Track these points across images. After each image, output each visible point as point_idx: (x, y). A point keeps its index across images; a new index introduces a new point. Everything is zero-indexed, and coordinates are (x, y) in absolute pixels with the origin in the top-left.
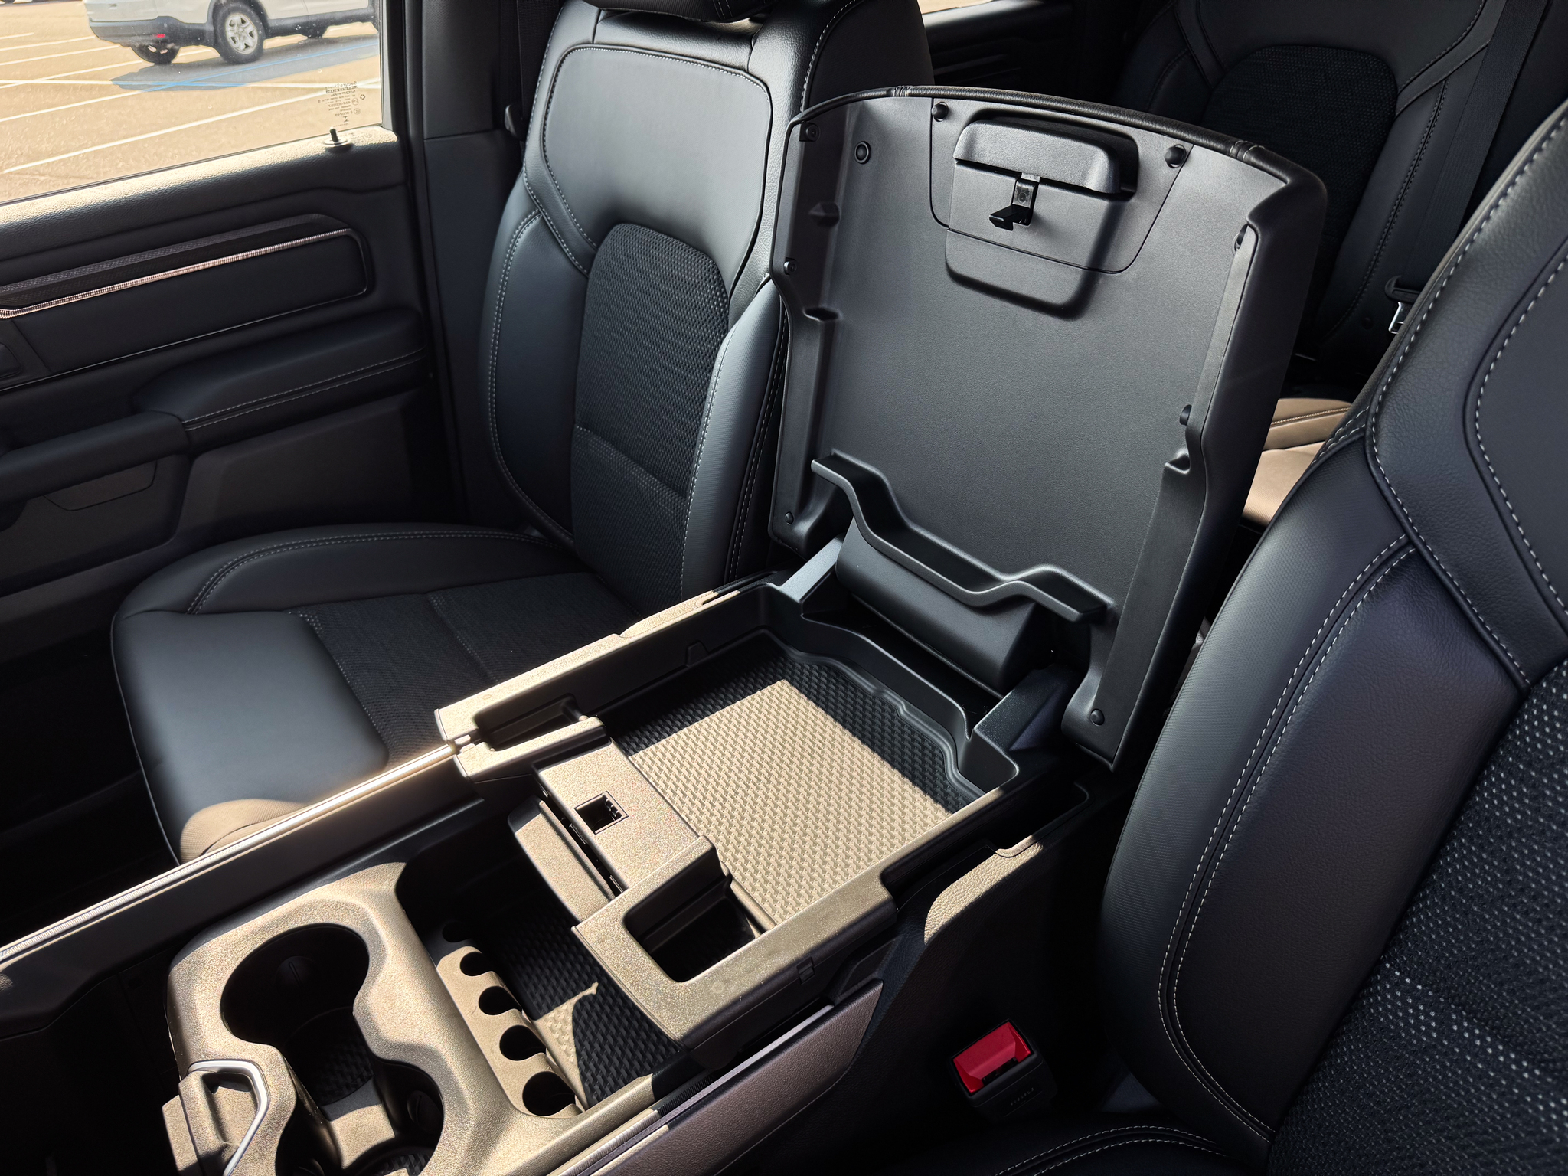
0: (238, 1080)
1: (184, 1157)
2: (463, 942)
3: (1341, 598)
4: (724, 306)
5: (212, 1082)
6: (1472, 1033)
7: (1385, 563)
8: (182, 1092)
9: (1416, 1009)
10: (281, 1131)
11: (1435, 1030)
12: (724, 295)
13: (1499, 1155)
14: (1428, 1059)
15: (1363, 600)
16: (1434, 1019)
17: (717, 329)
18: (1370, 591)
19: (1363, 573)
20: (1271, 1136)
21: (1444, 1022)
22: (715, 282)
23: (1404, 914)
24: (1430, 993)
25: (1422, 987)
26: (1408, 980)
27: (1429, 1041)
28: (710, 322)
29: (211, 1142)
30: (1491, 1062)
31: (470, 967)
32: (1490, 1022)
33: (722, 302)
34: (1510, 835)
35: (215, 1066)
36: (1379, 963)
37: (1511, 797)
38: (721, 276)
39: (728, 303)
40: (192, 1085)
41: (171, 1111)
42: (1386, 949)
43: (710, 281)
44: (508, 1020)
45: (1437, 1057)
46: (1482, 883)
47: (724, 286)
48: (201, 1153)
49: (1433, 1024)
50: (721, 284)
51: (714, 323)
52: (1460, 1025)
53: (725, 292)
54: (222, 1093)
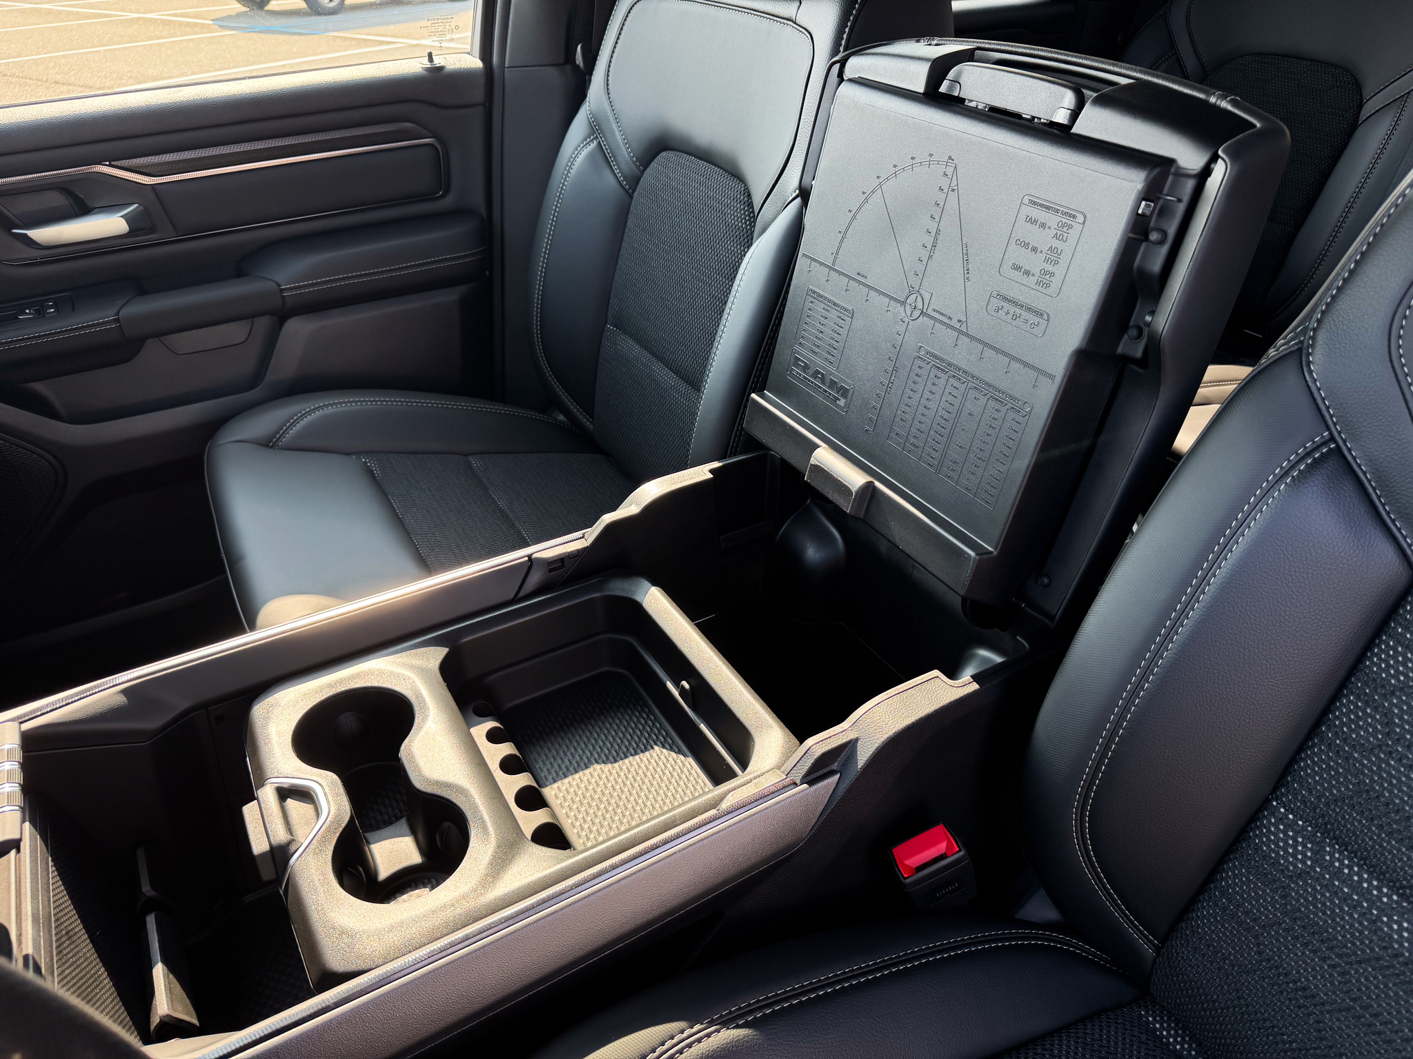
0: (303, 795)
1: (259, 846)
2: (489, 718)
3: (1268, 481)
4: (751, 224)
5: (285, 794)
6: (1342, 863)
7: (1308, 454)
8: (260, 798)
9: (1295, 841)
10: (338, 835)
11: (1310, 858)
12: (752, 215)
13: (1355, 966)
14: (1301, 883)
15: (1286, 483)
16: (1311, 850)
18: (1293, 476)
19: (1289, 460)
20: (1158, 950)
21: (1318, 852)
22: (745, 203)
23: (1294, 760)
24: (1309, 829)
25: (1303, 822)
26: (1291, 816)
27: (1303, 868)
28: (737, 237)
29: (280, 836)
30: (1356, 888)
31: (493, 737)
32: (1359, 854)
33: (750, 220)
34: (1393, 693)
35: (286, 782)
36: (1267, 801)
37: (1397, 661)
38: (751, 199)
39: (755, 221)
40: (267, 794)
41: (250, 811)
42: (1276, 788)
44: (522, 780)
45: (1310, 881)
46: (1364, 733)
47: (753, 207)
48: (273, 842)
49: (1309, 854)
50: (750, 204)
51: (740, 238)
52: (1332, 855)
53: (753, 212)
54: (290, 803)
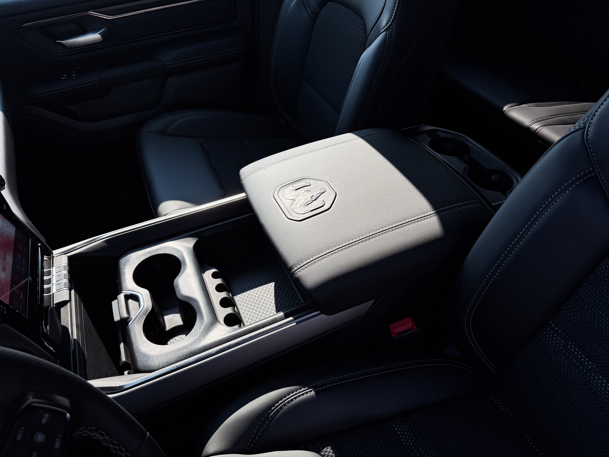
0: (135, 298)
2: (213, 267)
3: (561, 188)
4: (365, 40)
5: (128, 297)
7: (581, 178)
8: (118, 299)
9: (557, 338)
10: (146, 316)
11: (561, 346)
12: (366, 35)
14: (556, 356)
17: (361, 49)
20: (498, 372)
21: (566, 344)
22: (363, 30)
23: (560, 305)
24: (563, 334)
25: (561, 331)
26: (556, 328)
27: (558, 350)
28: (359, 45)
29: (125, 315)
32: (582, 347)
33: (365, 38)
35: (129, 293)
36: (547, 321)
38: (366, 27)
39: (367, 38)
40: (121, 297)
41: (114, 303)
42: (552, 316)
43: (361, 29)
44: (224, 294)
45: (560, 355)
46: (591, 299)
47: (366, 32)
48: (122, 318)
49: (562, 344)
50: (366, 30)
51: (360, 46)
53: (367, 34)
